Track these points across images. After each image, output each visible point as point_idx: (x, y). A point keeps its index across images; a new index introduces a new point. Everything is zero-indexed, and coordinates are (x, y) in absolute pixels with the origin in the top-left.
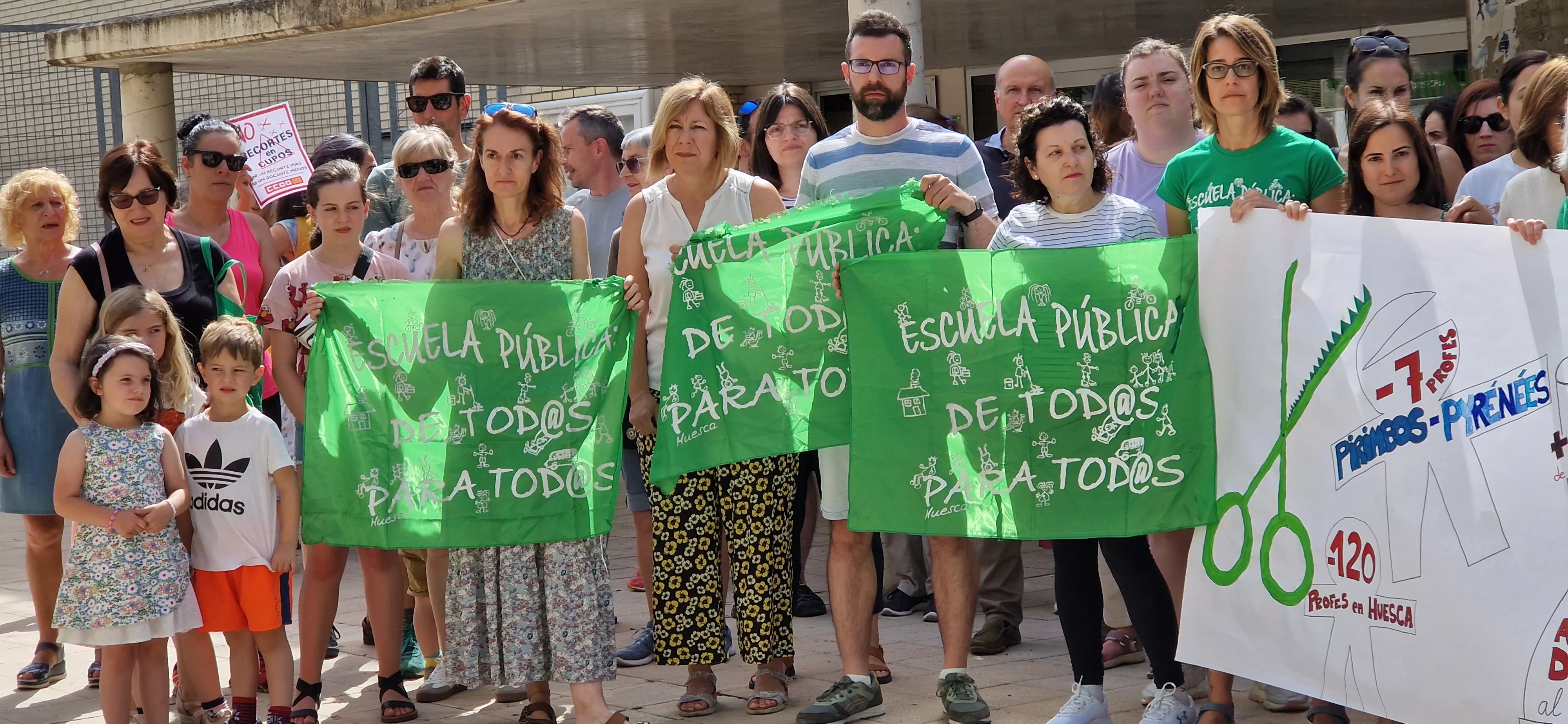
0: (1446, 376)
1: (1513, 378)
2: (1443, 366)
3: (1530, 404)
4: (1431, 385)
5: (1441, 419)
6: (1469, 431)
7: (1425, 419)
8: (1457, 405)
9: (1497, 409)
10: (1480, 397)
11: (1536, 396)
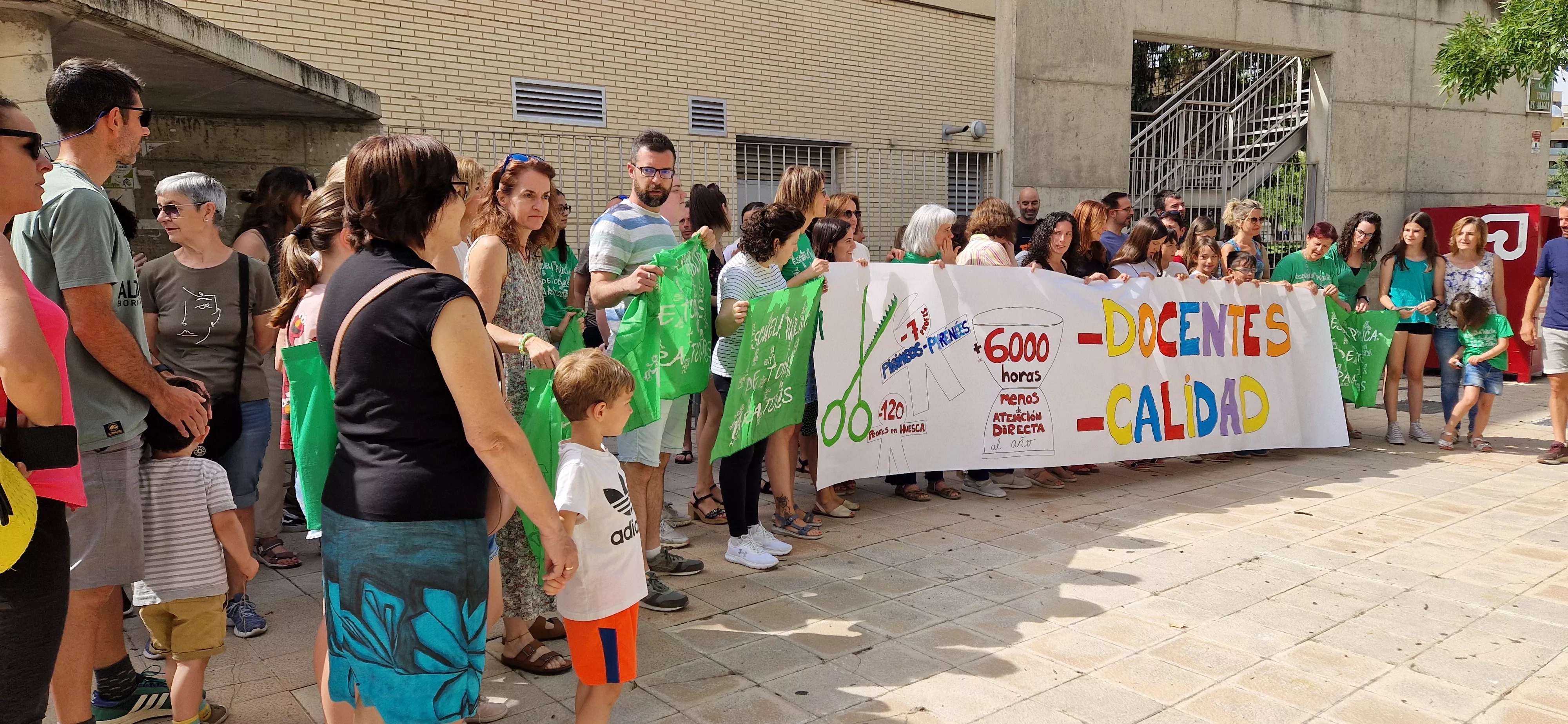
1: (953, 325)
2: (925, 324)
3: (961, 334)
4: (922, 332)
5: (928, 345)
6: (940, 348)
7: (921, 346)
8: (933, 339)
9: (950, 338)
10: (942, 334)
11: (963, 331)
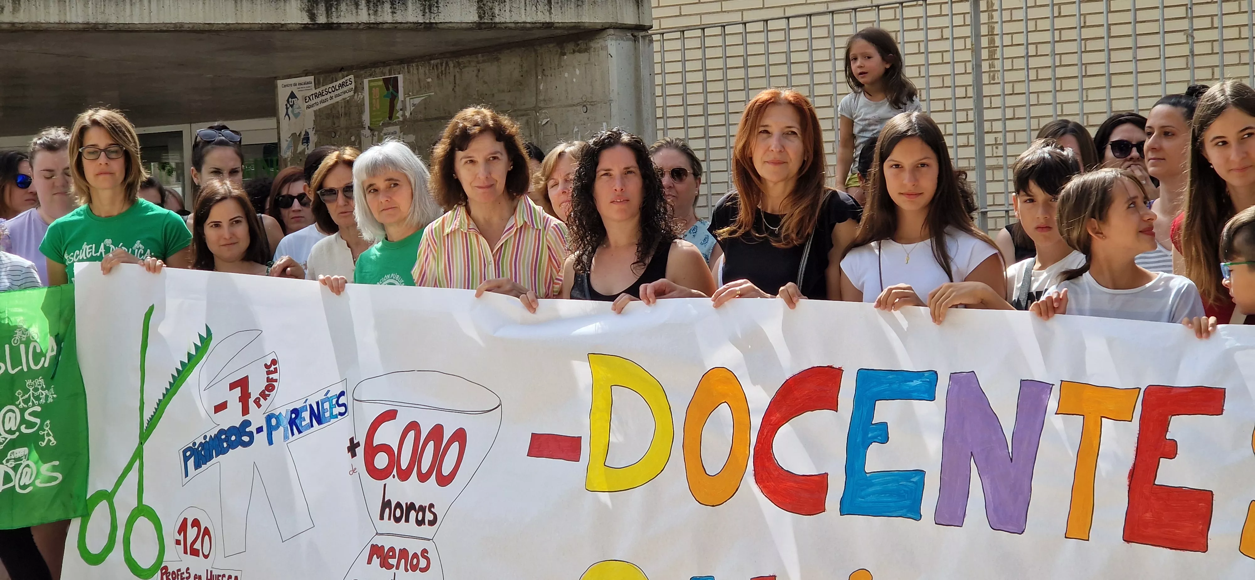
0: (269, 395)
1: (320, 397)
2: (267, 388)
3: (332, 416)
4: (257, 402)
5: (265, 429)
6: (286, 438)
7: (252, 428)
8: (277, 418)
9: (308, 420)
10: (295, 411)
11: (337, 410)
